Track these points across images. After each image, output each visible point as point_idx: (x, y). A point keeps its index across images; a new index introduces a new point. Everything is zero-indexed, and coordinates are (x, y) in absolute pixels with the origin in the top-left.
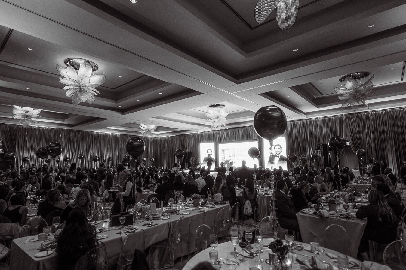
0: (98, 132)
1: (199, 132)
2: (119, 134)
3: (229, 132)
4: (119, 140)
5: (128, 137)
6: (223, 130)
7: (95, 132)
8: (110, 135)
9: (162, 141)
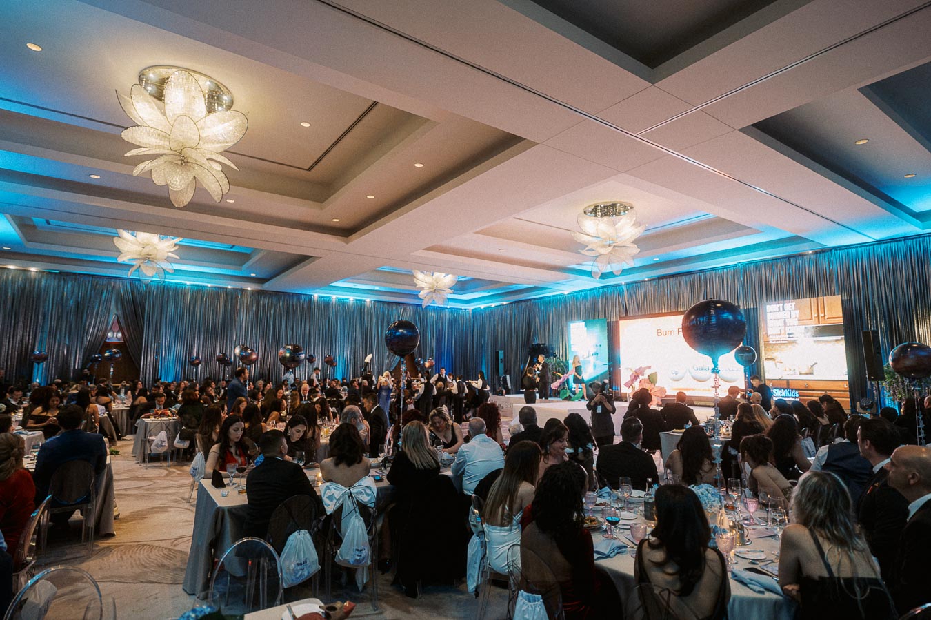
0: (324, 297)
1: (566, 293)
2: (371, 301)
3: (650, 288)
4: (371, 314)
5: (394, 307)
6: (632, 283)
7: (316, 295)
8: (352, 302)
9: (478, 317)
